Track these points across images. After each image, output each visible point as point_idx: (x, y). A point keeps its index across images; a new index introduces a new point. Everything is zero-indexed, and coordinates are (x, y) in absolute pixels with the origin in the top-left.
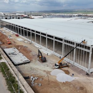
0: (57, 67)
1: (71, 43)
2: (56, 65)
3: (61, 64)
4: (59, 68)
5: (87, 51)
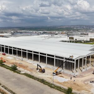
0: (55, 75)
1: (61, 58)
2: (53, 73)
5: (73, 62)
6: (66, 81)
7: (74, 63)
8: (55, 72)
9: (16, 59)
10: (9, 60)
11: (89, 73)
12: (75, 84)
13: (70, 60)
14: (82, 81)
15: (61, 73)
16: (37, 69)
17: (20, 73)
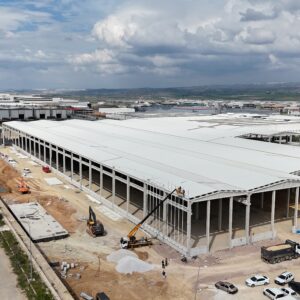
1: (158, 192)
3: (132, 238)
4: (128, 247)
12: (160, 284)
15: (149, 245)
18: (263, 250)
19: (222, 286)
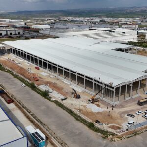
0: (90, 102)
1: (100, 83)
5: (112, 89)
6: (101, 111)
7: (113, 91)
8: (90, 100)
9: (51, 76)
10: (42, 77)
11: (133, 104)
12: (109, 115)
13: (109, 86)
14: (119, 112)
15: (98, 101)
16: (73, 93)
17: (50, 100)
18: (138, 102)
19: (130, 115)
